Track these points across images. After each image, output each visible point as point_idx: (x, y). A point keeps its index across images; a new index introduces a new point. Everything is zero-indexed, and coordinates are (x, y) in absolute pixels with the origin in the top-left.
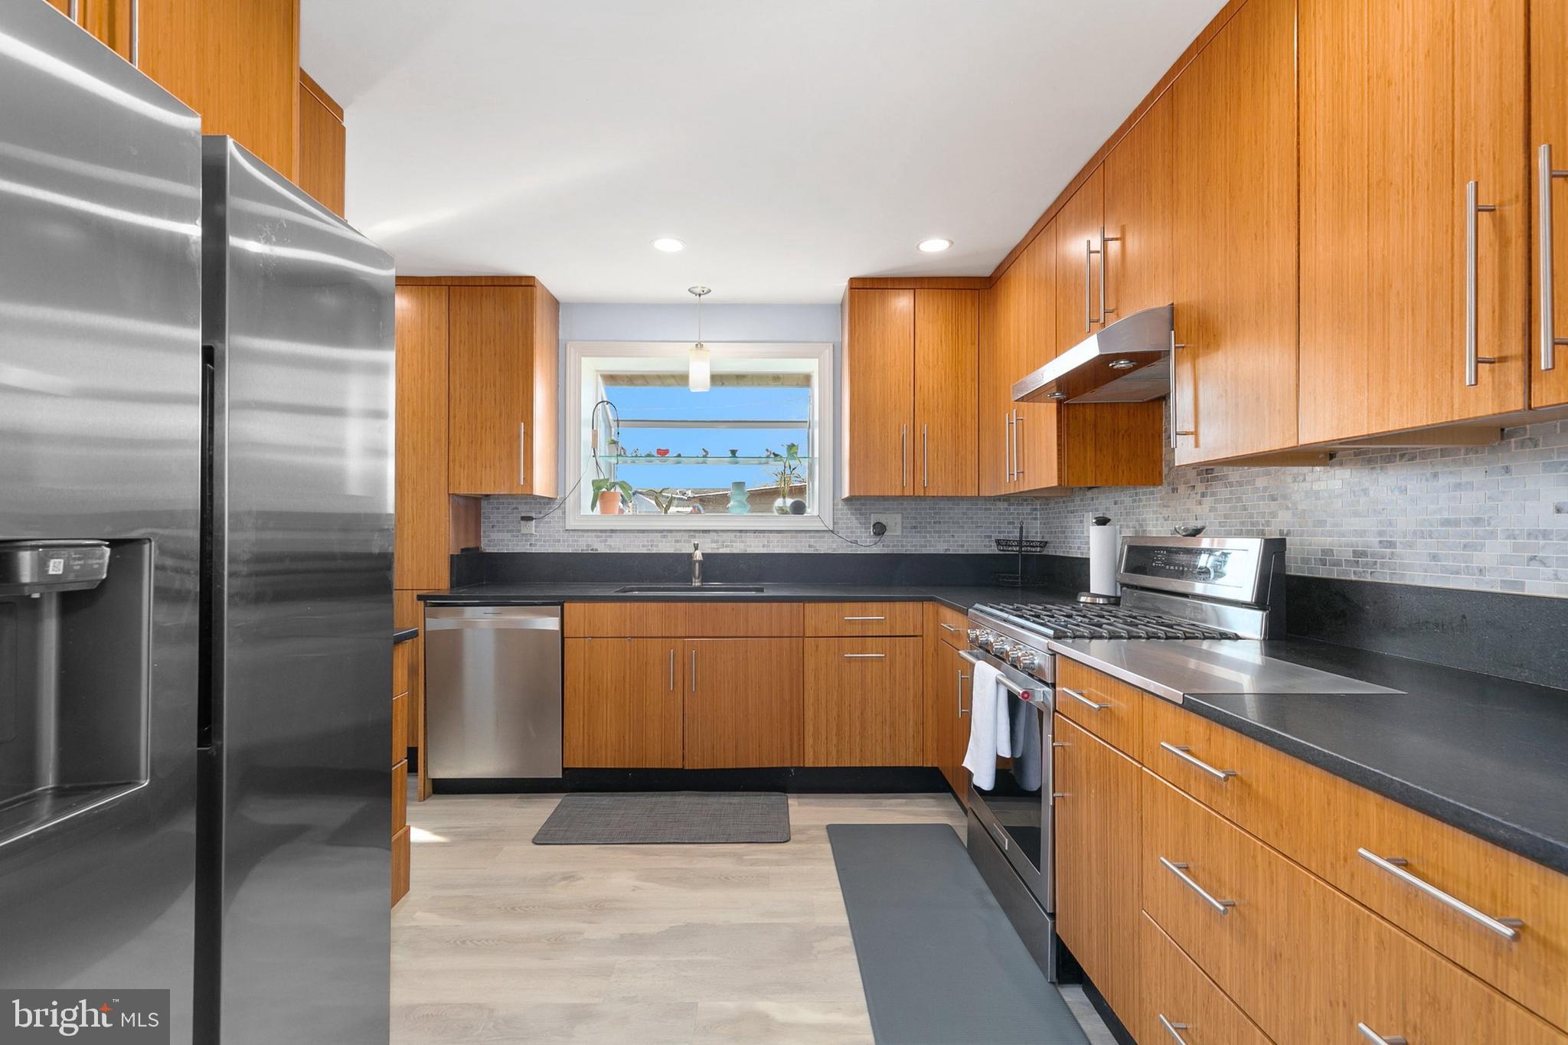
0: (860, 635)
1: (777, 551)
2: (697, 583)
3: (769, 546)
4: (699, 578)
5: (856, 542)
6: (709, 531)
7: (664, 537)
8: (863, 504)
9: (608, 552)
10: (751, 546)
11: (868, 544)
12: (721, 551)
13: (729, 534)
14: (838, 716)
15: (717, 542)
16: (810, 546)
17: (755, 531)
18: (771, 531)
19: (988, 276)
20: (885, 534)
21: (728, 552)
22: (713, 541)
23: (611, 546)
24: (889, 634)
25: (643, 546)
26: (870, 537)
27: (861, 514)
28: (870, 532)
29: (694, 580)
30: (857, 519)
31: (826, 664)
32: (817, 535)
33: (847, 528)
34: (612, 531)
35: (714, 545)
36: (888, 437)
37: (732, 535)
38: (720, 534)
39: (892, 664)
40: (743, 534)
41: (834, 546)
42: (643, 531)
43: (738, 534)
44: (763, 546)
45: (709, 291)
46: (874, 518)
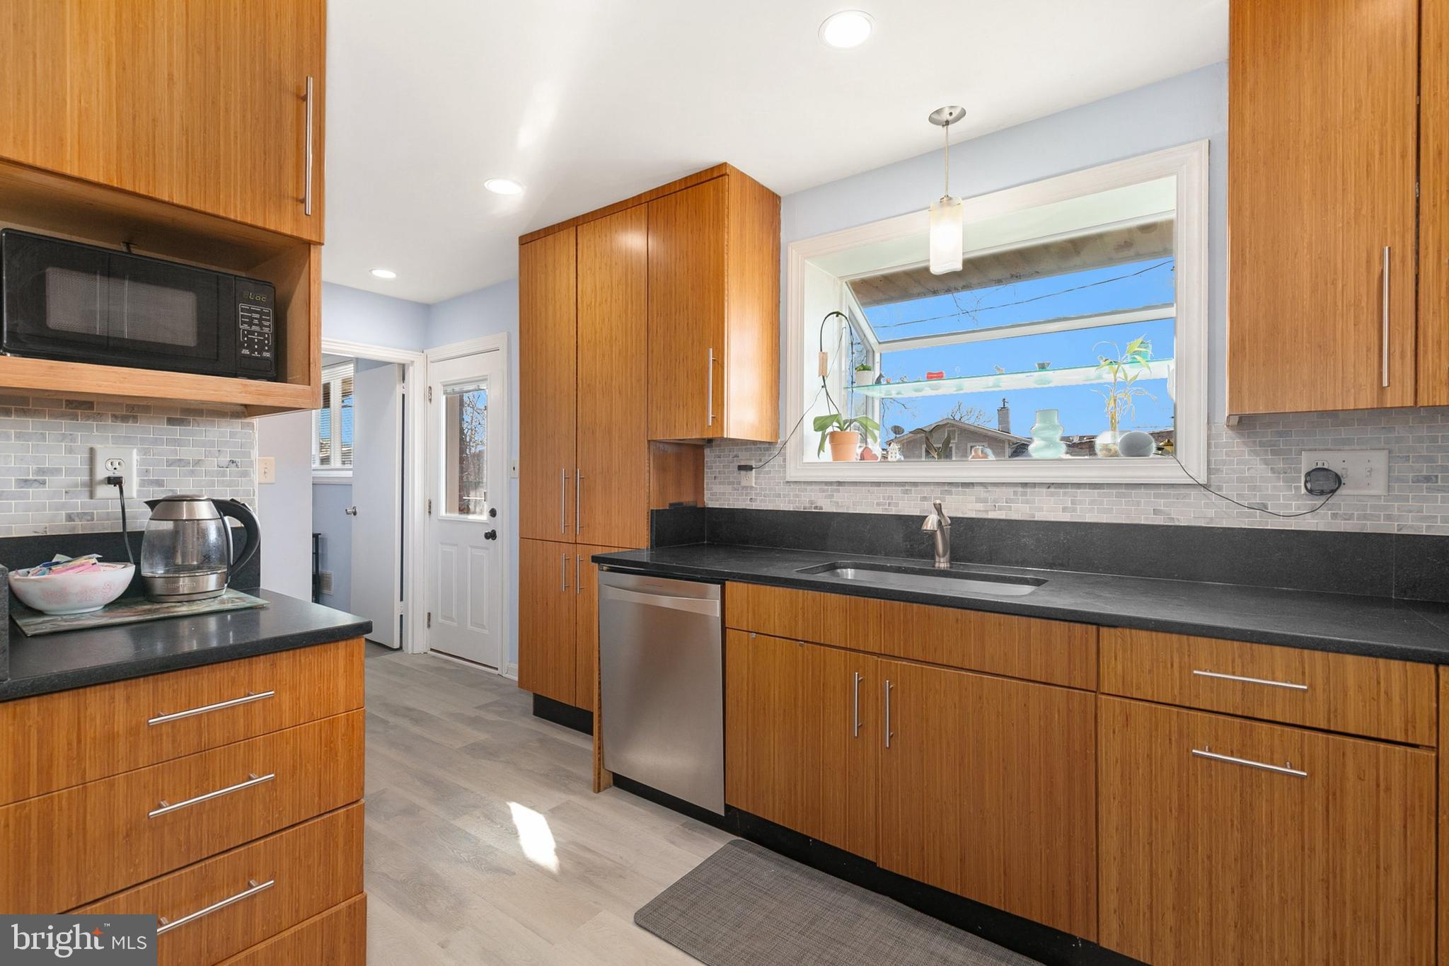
0: (1240, 713)
1: (1089, 518)
2: (942, 563)
3: (1074, 510)
4: (944, 555)
5: (1263, 508)
6: (972, 484)
7: (906, 492)
8: (1280, 434)
9: (835, 511)
10: (1041, 509)
11: (1293, 511)
12: (992, 515)
13: (1004, 489)
14: (1180, 871)
15: (985, 501)
16: (1156, 512)
17: (1049, 485)
18: (1079, 485)
20: (1338, 492)
21: (1003, 517)
22: (978, 500)
23: (837, 503)
24: (1323, 726)
25: (878, 504)
26: (1299, 497)
27: (1274, 453)
28: (1298, 488)
29: (937, 559)
30: (1266, 463)
31: (1149, 756)
32: (1172, 492)
33: (1240, 480)
34: (840, 483)
35: (980, 506)
36: (1334, 283)
37: (1011, 490)
38: (990, 489)
39: (1333, 795)
40: (1029, 490)
41: (1211, 513)
42: (878, 484)
43: (1020, 489)
44: (1064, 509)
45: (963, 113)
46: (1307, 462)
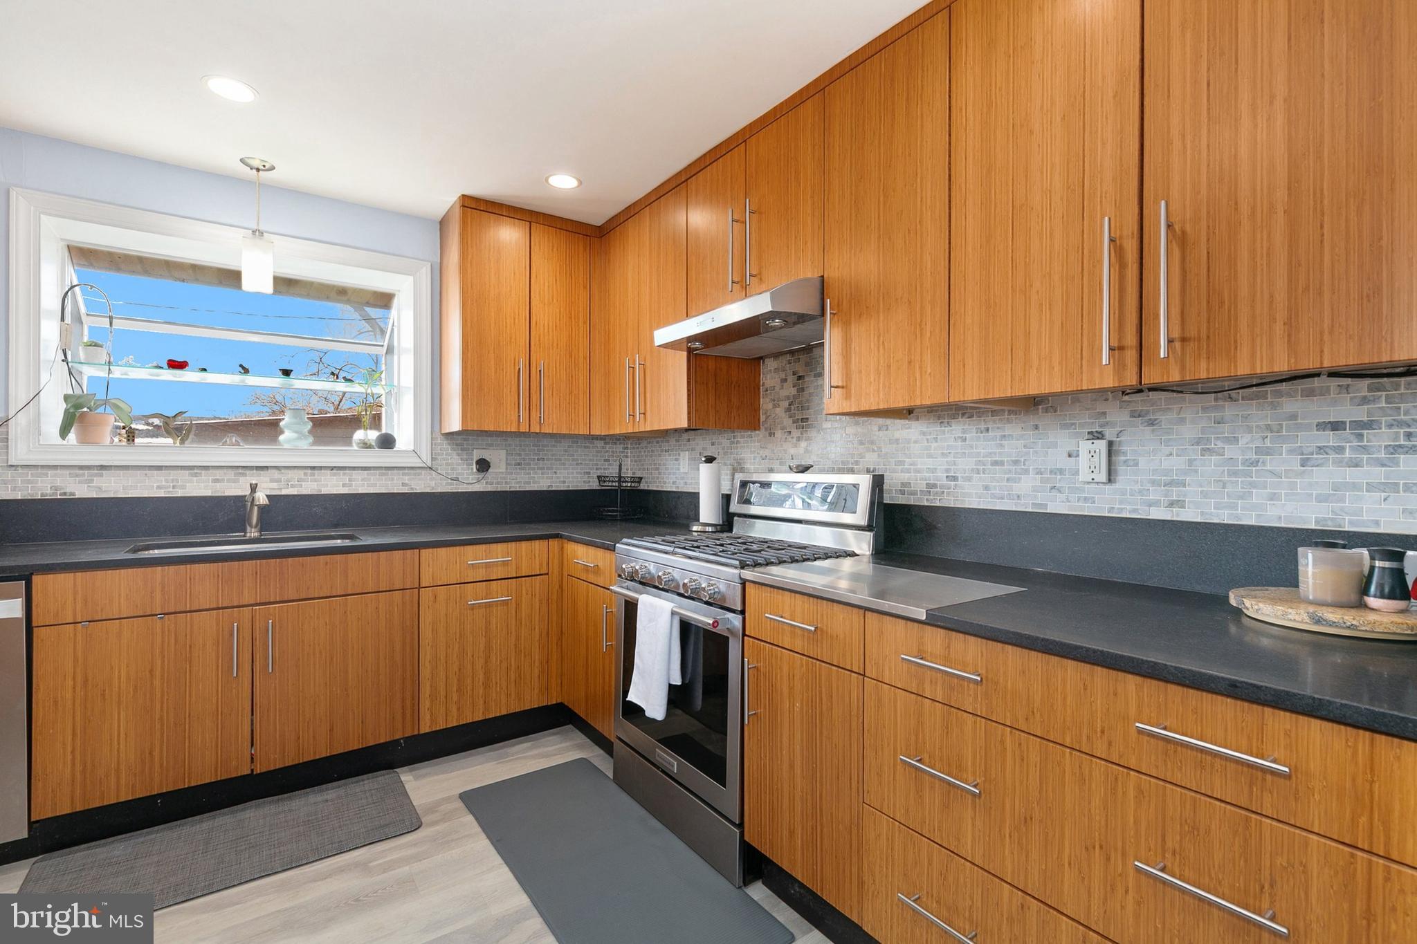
0: (484, 579)
1: (361, 491)
2: (253, 533)
3: (351, 485)
4: (256, 527)
5: (457, 480)
6: (267, 468)
7: (196, 475)
8: (465, 440)
9: (95, 496)
10: (327, 486)
11: (470, 481)
12: (284, 492)
13: (296, 471)
14: (460, 669)
15: (279, 481)
16: (403, 484)
17: (332, 468)
18: (354, 468)
19: (599, 225)
20: (489, 471)
21: (296, 493)
22: (272, 481)
23: (100, 488)
24: (514, 576)
25: (158, 487)
26: (472, 474)
27: (462, 450)
28: (472, 469)
29: (248, 529)
30: (458, 455)
31: (446, 615)
32: (412, 472)
33: (447, 464)
34: (102, 467)
35: (275, 485)
36: (503, 370)
37: (301, 472)
38: (283, 471)
39: (518, 605)
40: (316, 472)
41: (433, 483)
42: (159, 468)
43: (309, 471)
44: (344, 485)
45: (273, 168)
46: (477, 454)
